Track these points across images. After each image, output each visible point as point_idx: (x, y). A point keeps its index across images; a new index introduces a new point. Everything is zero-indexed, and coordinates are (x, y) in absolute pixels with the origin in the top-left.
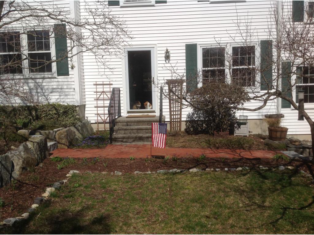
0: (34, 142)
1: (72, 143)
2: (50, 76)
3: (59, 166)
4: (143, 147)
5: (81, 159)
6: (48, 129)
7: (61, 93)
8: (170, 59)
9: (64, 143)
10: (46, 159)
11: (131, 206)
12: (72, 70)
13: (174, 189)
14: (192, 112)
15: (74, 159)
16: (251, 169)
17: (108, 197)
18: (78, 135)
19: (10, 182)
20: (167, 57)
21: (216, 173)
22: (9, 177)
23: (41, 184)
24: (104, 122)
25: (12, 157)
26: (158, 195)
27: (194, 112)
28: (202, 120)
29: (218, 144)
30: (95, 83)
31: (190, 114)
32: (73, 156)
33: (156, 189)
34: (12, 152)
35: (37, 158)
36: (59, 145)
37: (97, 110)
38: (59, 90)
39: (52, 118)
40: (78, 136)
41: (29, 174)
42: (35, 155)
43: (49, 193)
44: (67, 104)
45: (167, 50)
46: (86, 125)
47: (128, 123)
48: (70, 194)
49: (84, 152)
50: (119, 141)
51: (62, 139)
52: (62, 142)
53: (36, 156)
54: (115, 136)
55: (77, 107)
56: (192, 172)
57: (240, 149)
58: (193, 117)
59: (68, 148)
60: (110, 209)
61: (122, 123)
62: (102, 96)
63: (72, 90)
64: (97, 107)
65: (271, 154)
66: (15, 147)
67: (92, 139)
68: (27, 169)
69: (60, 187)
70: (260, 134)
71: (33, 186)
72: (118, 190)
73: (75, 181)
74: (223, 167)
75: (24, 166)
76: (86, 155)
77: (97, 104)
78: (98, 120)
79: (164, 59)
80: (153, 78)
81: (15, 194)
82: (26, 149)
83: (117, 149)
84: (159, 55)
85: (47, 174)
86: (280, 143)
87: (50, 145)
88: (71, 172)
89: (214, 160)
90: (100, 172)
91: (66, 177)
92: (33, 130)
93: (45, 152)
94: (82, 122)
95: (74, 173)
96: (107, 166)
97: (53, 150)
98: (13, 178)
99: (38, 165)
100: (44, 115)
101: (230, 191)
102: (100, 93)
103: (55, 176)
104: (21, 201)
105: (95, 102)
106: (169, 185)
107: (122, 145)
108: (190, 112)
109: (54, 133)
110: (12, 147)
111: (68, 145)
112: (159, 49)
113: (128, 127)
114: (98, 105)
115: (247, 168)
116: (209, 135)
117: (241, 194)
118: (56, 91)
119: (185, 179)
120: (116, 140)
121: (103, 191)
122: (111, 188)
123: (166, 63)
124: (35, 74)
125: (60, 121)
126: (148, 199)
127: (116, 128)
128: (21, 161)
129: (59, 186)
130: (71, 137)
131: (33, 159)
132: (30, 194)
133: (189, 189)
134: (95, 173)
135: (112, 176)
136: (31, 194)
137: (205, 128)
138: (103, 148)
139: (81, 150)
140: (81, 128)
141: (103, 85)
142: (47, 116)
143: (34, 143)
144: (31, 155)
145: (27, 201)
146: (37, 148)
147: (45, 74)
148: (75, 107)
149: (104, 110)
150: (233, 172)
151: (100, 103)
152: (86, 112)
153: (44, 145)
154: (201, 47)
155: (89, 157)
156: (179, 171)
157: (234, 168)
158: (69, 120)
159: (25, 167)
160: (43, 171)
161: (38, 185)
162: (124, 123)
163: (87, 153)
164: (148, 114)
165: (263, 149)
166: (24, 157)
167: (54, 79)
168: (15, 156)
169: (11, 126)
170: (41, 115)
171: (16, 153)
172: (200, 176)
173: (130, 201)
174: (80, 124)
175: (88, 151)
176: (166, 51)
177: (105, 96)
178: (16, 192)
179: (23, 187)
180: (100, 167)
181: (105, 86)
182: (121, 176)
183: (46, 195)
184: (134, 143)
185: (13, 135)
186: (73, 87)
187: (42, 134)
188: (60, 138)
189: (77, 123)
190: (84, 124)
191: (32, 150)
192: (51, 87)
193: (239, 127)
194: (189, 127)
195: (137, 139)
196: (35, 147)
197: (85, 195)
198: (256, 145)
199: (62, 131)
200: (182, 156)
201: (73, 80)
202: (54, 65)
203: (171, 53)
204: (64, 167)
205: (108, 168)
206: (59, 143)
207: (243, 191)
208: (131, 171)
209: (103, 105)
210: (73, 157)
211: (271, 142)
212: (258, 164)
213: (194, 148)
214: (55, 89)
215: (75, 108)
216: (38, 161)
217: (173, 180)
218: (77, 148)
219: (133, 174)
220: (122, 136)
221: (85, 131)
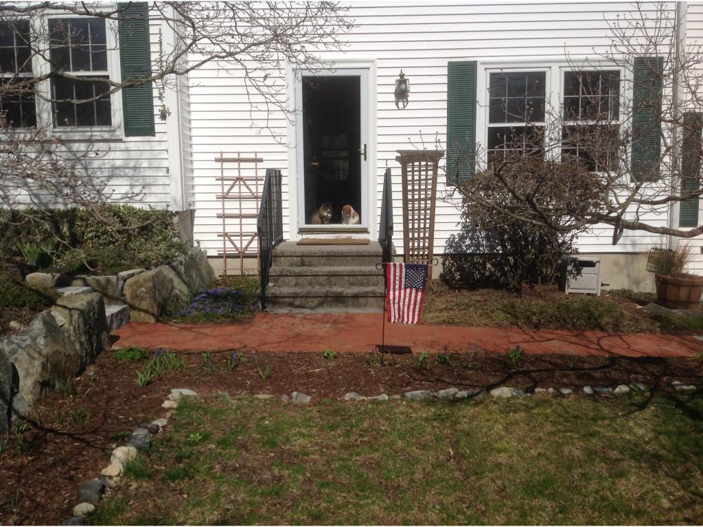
0: (70, 309)
1: (165, 311)
2: (106, 136)
3: (140, 375)
4: (347, 320)
5: (194, 353)
6: (104, 273)
7: (136, 178)
8: (407, 100)
9: (146, 307)
10: (102, 354)
11: (362, 507)
12: (163, 122)
13: (468, 451)
14: (460, 232)
15: (178, 353)
16: (651, 391)
17: (289, 475)
18: (178, 288)
19: (7, 426)
20: (402, 94)
21: (565, 401)
22: (5, 412)
23: (94, 432)
24: (242, 255)
25: (14, 352)
26: (427, 470)
27: (463, 234)
28: (484, 254)
29: (535, 315)
30: (218, 156)
31: (454, 238)
32: (173, 343)
33: (416, 451)
34: (14, 338)
35: (80, 353)
36: (133, 313)
37: (224, 225)
38: (131, 172)
39: (110, 242)
40: (179, 290)
41: (61, 401)
42: (73, 343)
43: (122, 463)
44: (151, 207)
45: (402, 76)
46: (196, 261)
47: (304, 259)
48: (181, 465)
49: (200, 333)
50: (284, 303)
51: (142, 299)
52: (140, 307)
53: (78, 347)
54: (273, 291)
55: (174, 215)
56: (500, 398)
57: (592, 329)
58: (460, 246)
59: (157, 321)
60: (302, 518)
61: (288, 258)
62: (236, 189)
63: (162, 173)
64: (224, 216)
65: (674, 344)
66: (20, 322)
67: (216, 297)
68: (54, 386)
69: (151, 444)
70: (627, 288)
71: (73, 438)
72: (313, 454)
73: (188, 424)
74: (577, 382)
75: (47, 377)
76: (204, 341)
77: (224, 209)
78: (225, 248)
79: (393, 98)
80: (365, 145)
81: (22, 467)
82: (52, 329)
83: (284, 325)
84: (380, 89)
85: (110, 399)
86: (688, 314)
87: (112, 315)
88: (175, 393)
89: (545, 361)
90: (253, 394)
91: (163, 408)
92: (66, 273)
93: (99, 335)
94: (187, 254)
95: (184, 399)
96: (269, 377)
97: (119, 327)
98: (17, 413)
99: (82, 372)
100: (91, 235)
101: (619, 457)
102: (232, 182)
103: (131, 408)
104: (43, 493)
105: (219, 205)
106: (448, 438)
107: (292, 316)
108: (455, 233)
109: (121, 282)
110: (13, 324)
111: (156, 312)
112: (380, 72)
113: (306, 269)
114: (227, 212)
115: (642, 387)
116: (506, 293)
117: (654, 469)
118: (122, 174)
119: (488, 420)
120: (275, 301)
121: (272, 455)
122: (293, 446)
123: (399, 109)
124: (69, 130)
125: (132, 249)
126: (404, 483)
127: (274, 269)
128: (37, 363)
129: (147, 440)
130: (164, 293)
131: (70, 355)
132: (67, 468)
133: (505, 451)
134: (239, 397)
135: (285, 406)
136: (71, 468)
137: (490, 272)
138: (247, 323)
139: (189, 326)
140: (185, 268)
141: (239, 160)
142: (99, 237)
143: (73, 311)
144: (65, 343)
145: (59, 491)
146: (79, 326)
147: (93, 129)
148: (170, 216)
149: (241, 224)
150: (607, 398)
151: (232, 207)
152: (196, 229)
153: (96, 317)
154: (485, 69)
155: (215, 349)
156: (463, 393)
157: (607, 387)
158: (154, 250)
159: (49, 380)
160: (98, 389)
161: (87, 436)
162: (295, 259)
163: (206, 335)
164: (349, 235)
165: (651, 332)
166: (44, 352)
167: (118, 144)
168: (20, 350)
169: (8, 261)
170: (83, 234)
171: (24, 341)
172: (526, 411)
173: (353, 489)
174: (182, 258)
175: (208, 331)
176: (399, 78)
177: (244, 189)
178: (26, 461)
179: (46, 441)
180: (251, 378)
181: (243, 165)
182: (309, 406)
183: (114, 469)
184: (321, 311)
185: (15, 290)
186: (165, 164)
187: (89, 282)
188: (134, 296)
189: (175, 257)
190: (192, 258)
191: (68, 331)
192: (109, 163)
193: (579, 273)
194: (450, 270)
195: (330, 299)
196: (73, 322)
197: (224, 469)
198: (631, 320)
199: (140, 278)
200: (456, 349)
201: (164, 146)
202: (118, 108)
203: (410, 83)
204: (154, 377)
205: (272, 383)
206: (132, 307)
207: (658, 457)
208: (334, 391)
209: (237, 212)
210: (173, 347)
211: (663, 310)
212: (666, 375)
213: (478, 325)
214: (118, 168)
215: (168, 219)
216: (82, 360)
217: (455, 423)
218: (179, 323)
219: (341, 401)
220: (290, 291)
221: (194, 276)
